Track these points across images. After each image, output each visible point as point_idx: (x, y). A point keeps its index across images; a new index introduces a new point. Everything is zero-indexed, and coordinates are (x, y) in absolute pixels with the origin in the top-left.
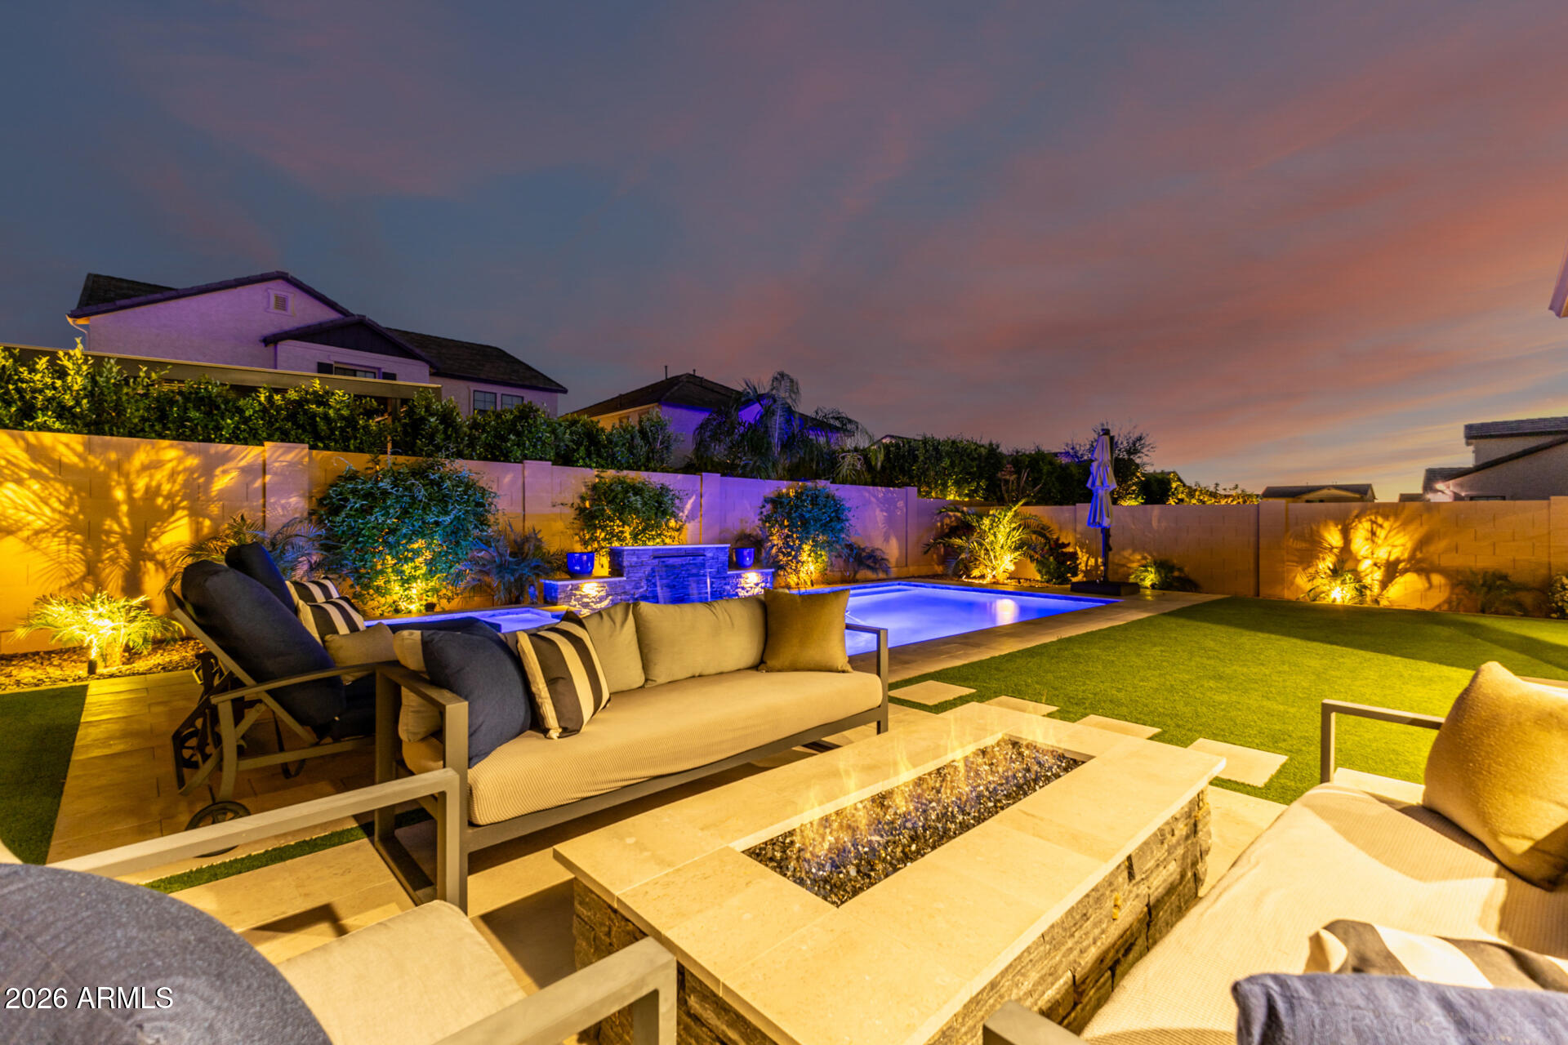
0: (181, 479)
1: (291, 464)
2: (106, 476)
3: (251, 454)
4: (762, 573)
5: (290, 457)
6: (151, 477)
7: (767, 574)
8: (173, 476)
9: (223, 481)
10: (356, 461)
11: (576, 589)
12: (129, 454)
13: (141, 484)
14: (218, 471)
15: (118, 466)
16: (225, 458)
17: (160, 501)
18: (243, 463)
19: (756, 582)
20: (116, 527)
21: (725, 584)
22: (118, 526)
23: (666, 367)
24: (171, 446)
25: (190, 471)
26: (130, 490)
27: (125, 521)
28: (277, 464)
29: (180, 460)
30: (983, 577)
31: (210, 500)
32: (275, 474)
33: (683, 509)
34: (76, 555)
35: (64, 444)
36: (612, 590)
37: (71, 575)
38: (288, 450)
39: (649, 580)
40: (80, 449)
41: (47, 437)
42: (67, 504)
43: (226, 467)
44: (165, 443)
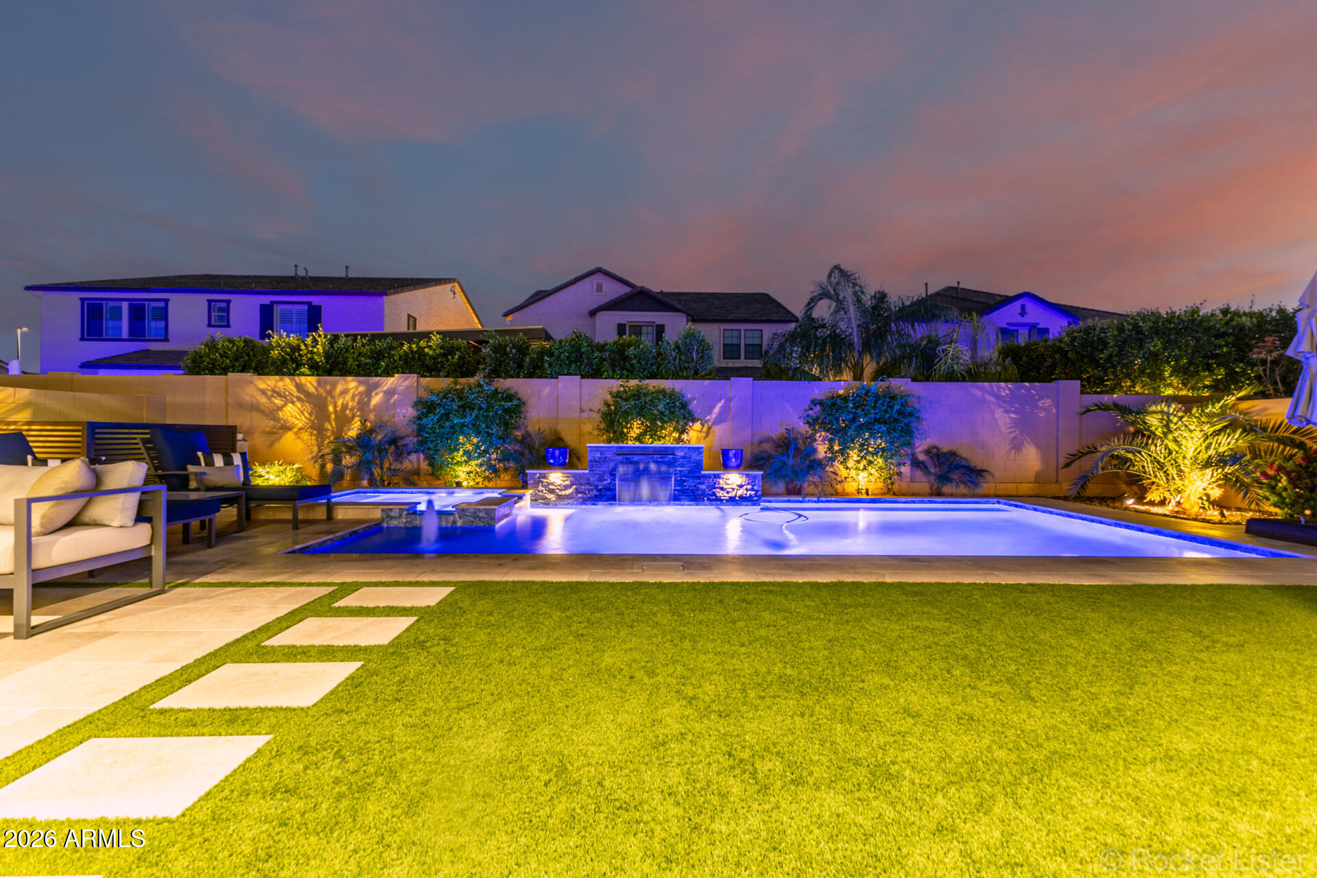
0: (357, 399)
1: (408, 388)
2: (325, 399)
3: (390, 382)
4: (748, 476)
5: (407, 383)
6: (344, 398)
7: (755, 477)
8: (354, 396)
9: (376, 400)
10: (441, 383)
11: (543, 478)
12: (334, 386)
13: (340, 402)
14: (373, 394)
15: (330, 393)
16: (376, 386)
17: (348, 412)
18: (385, 388)
19: (740, 483)
20: (330, 427)
21: (700, 483)
22: (330, 426)
23: (926, 284)
24: (353, 380)
25: (361, 394)
26: (335, 406)
27: (333, 423)
28: (400, 388)
29: (357, 388)
30: (1163, 503)
31: (370, 411)
32: (399, 394)
33: (710, 413)
34: (314, 442)
35: (310, 382)
36: (577, 480)
37: (312, 453)
38: (406, 379)
39: (613, 474)
40: (315, 384)
41: (303, 379)
42: (310, 414)
43: (377, 391)
44: (350, 378)
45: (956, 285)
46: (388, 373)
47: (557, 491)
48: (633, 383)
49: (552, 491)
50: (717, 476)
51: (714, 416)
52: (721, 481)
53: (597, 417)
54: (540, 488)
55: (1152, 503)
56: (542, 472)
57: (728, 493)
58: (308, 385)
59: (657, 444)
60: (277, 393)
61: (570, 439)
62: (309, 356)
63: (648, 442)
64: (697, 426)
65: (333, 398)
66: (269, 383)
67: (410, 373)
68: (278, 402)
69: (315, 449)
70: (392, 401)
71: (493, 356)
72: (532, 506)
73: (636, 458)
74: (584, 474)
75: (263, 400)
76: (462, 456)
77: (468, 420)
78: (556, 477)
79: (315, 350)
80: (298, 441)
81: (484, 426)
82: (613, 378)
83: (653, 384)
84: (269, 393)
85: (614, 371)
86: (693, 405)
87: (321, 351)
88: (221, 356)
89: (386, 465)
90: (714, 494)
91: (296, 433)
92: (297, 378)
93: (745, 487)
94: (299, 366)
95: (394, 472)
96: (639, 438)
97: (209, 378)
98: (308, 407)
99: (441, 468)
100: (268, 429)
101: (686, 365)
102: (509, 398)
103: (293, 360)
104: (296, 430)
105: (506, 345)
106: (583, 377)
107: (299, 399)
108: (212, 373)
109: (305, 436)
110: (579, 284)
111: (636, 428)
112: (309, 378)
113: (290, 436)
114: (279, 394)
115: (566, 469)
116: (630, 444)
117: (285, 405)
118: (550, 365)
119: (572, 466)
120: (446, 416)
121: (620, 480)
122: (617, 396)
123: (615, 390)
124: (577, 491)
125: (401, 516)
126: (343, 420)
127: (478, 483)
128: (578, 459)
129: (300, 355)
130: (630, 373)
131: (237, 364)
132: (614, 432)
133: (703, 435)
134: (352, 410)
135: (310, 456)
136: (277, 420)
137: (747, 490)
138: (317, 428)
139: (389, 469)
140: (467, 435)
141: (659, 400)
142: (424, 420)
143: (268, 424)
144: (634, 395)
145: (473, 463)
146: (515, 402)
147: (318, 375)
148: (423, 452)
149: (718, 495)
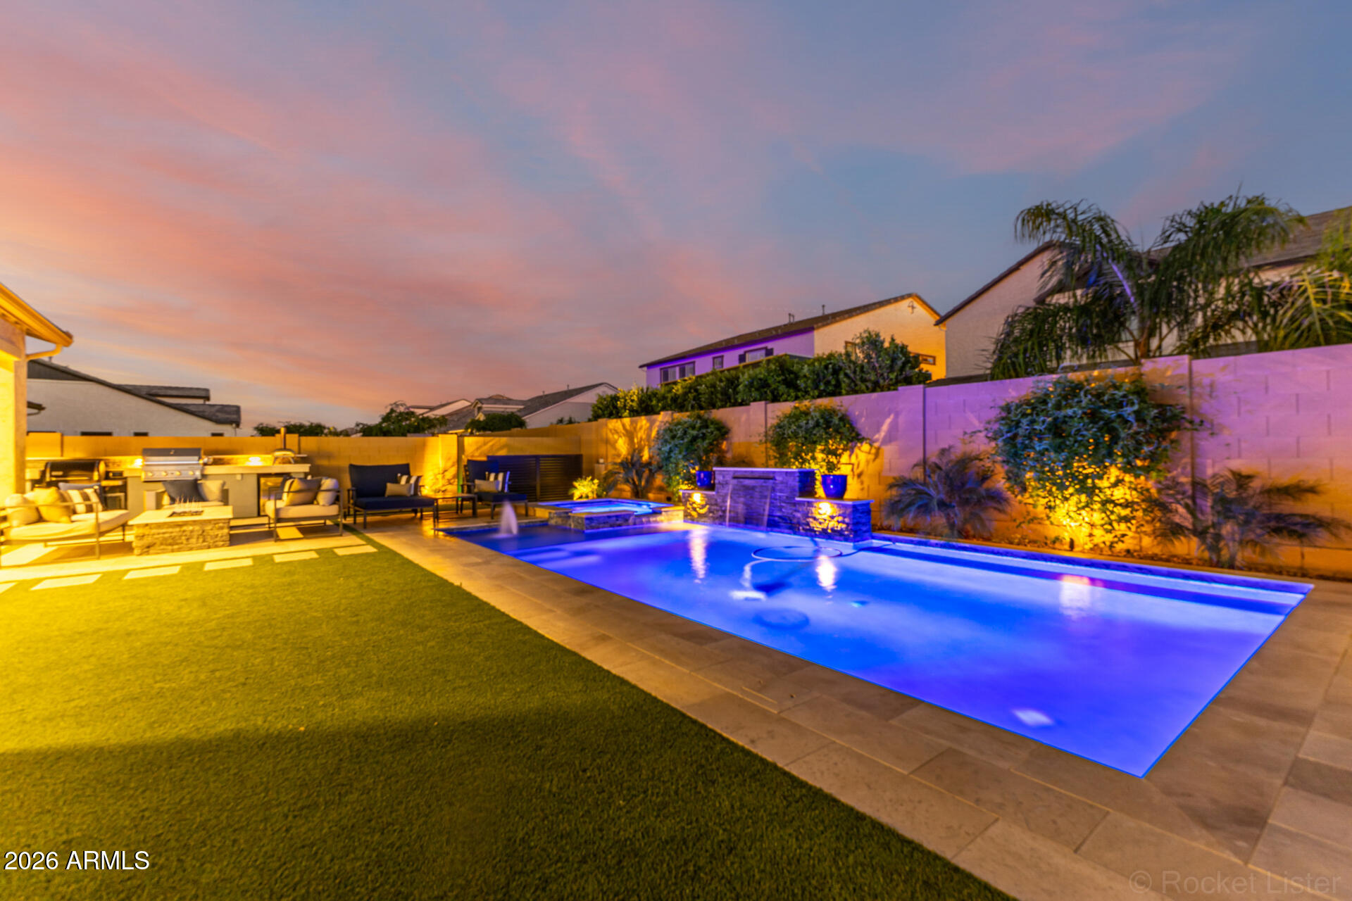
0: (647, 432)
1: (667, 422)
2: (633, 433)
3: (659, 418)
4: (839, 505)
5: (666, 418)
6: (641, 432)
7: (846, 508)
8: (645, 430)
9: (654, 432)
11: (690, 497)
12: (637, 424)
13: (640, 435)
14: (652, 428)
15: (635, 429)
16: (654, 421)
18: (657, 423)
19: (830, 515)
21: (796, 511)
25: (648, 429)
26: (637, 439)
28: (664, 421)
29: (646, 424)
31: (652, 440)
32: (664, 426)
33: (878, 431)
36: (709, 501)
38: (666, 414)
42: (628, 445)
43: (655, 425)
44: (645, 418)
46: (657, 411)
47: (697, 509)
48: (804, 404)
49: (694, 509)
50: (810, 504)
51: (882, 434)
52: (813, 509)
54: (688, 506)
57: (820, 523)
58: (628, 424)
60: (615, 430)
62: (631, 403)
64: (866, 447)
65: (637, 432)
66: (614, 424)
67: (671, 410)
68: (616, 437)
70: (660, 431)
72: (684, 521)
74: (713, 495)
75: (609, 435)
78: (699, 497)
79: (634, 398)
82: (788, 400)
83: (827, 403)
85: (789, 394)
86: (862, 424)
88: (604, 407)
90: (808, 524)
92: (624, 420)
93: (836, 519)
94: (626, 411)
98: (627, 439)
104: (623, 456)
106: (770, 401)
107: (623, 434)
112: (628, 420)
114: (616, 432)
117: (619, 439)
122: (791, 417)
123: (788, 413)
124: (710, 511)
126: (641, 449)
129: (626, 403)
133: (872, 457)
134: (644, 440)
136: (615, 449)
137: (839, 522)
146: (724, 429)
147: (632, 416)
149: (812, 525)
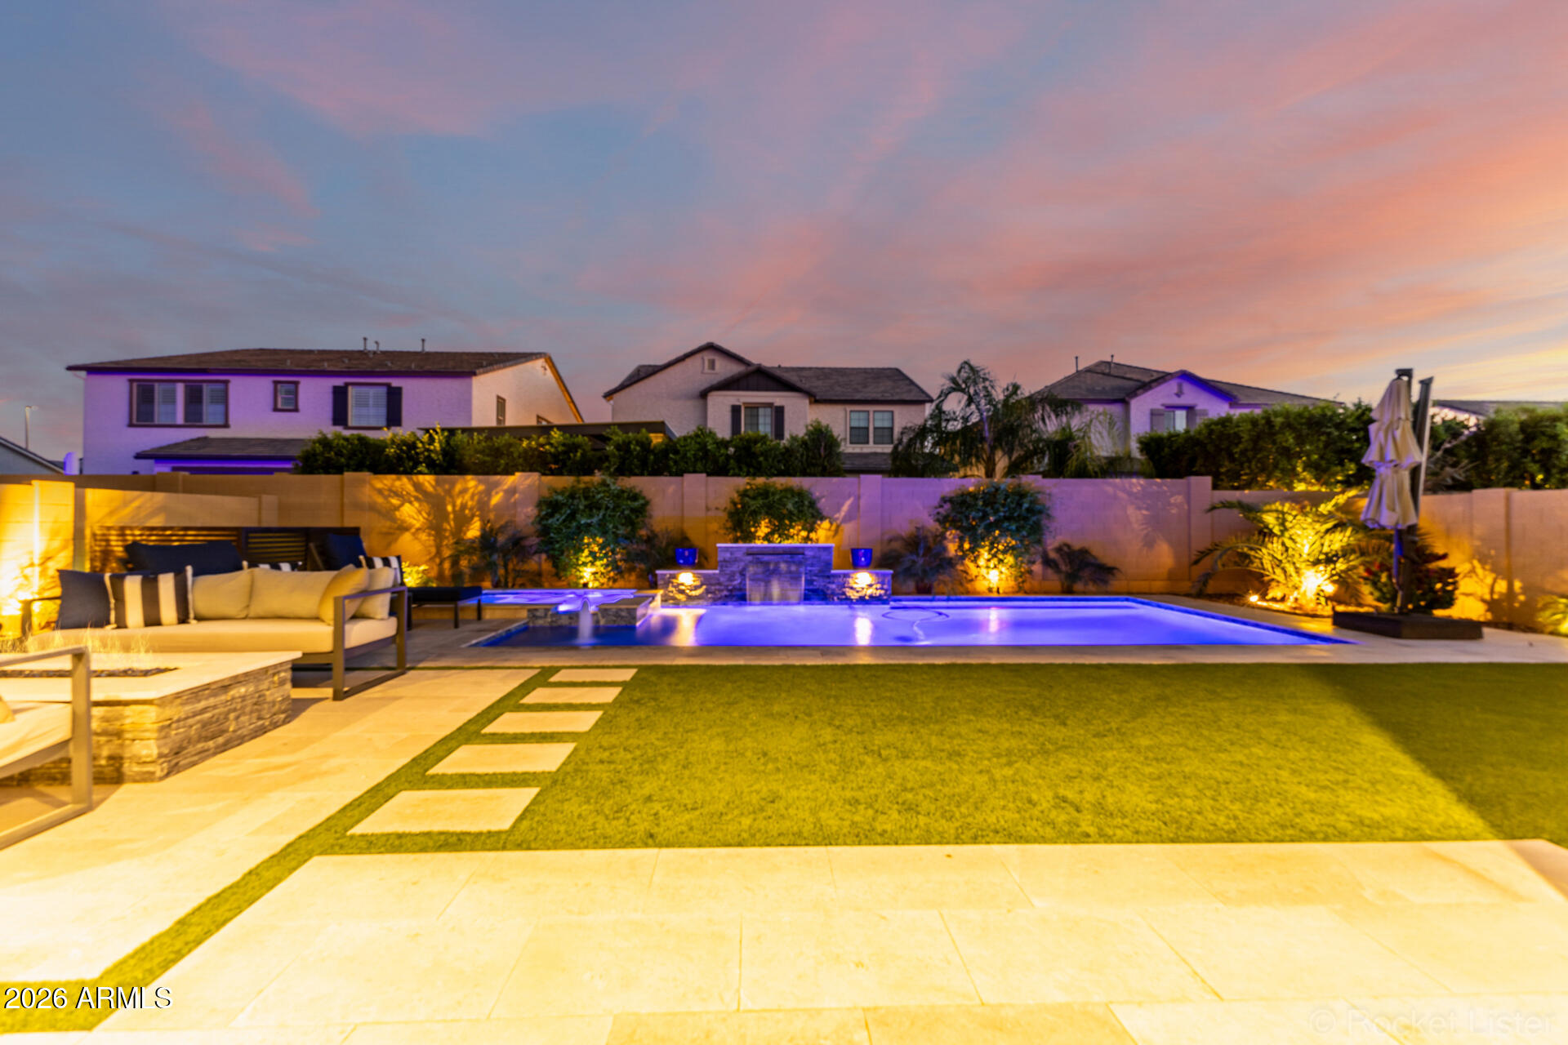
0: (476, 498)
1: (529, 486)
2: (444, 498)
3: (510, 480)
5: (528, 482)
6: (463, 497)
7: (884, 575)
8: (473, 496)
9: (496, 499)
10: (565, 481)
11: (673, 578)
12: (453, 485)
13: (459, 502)
14: (493, 493)
15: (448, 492)
16: (497, 485)
17: (467, 512)
18: (505, 487)
19: (869, 583)
20: (448, 527)
21: (829, 583)
24: (472, 479)
25: (480, 493)
26: (454, 506)
27: (452, 523)
28: (522, 487)
29: (476, 486)
31: (490, 511)
32: (521, 493)
33: (839, 510)
34: (432, 543)
35: (427, 480)
36: (706, 581)
37: (430, 553)
38: (529, 477)
39: (742, 574)
40: (433, 483)
41: (421, 478)
42: (429, 514)
43: (498, 489)
44: (469, 477)
45: (1109, 360)
46: (508, 472)
47: (688, 591)
48: (760, 481)
49: (682, 592)
50: (847, 576)
51: (843, 514)
52: (850, 580)
53: (724, 516)
54: (671, 588)
55: (1274, 600)
56: (672, 572)
57: (858, 592)
58: (427, 484)
59: (787, 543)
60: (394, 492)
61: (696, 538)
62: (426, 454)
63: (778, 542)
64: (826, 524)
65: (451, 496)
66: (385, 482)
67: (531, 471)
68: (395, 501)
69: (433, 550)
70: (512, 500)
71: (617, 453)
72: (663, 607)
73: (766, 558)
74: (714, 574)
75: (380, 500)
76: (587, 557)
77: (595, 520)
78: (686, 578)
79: (432, 447)
80: (416, 541)
81: (611, 526)
82: (739, 475)
83: (780, 482)
84: (386, 493)
85: (740, 469)
86: (822, 504)
87: (438, 448)
88: (336, 454)
89: (511, 566)
90: (844, 593)
91: (414, 534)
92: (414, 477)
93: (874, 587)
94: (417, 463)
95: (519, 573)
96: (767, 538)
97: (323, 477)
98: (426, 507)
99: (565, 570)
100: (384, 530)
101: (814, 461)
102: (635, 497)
103: (410, 458)
104: (413, 530)
105: (630, 443)
106: (709, 475)
107: (417, 499)
108: (327, 472)
109: (423, 536)
110: (688, 361)
111: (763, 529)
112: (428, 477)
113: (407, 536)
114: (397, 494)
115: (696, 569)
116: (759, 543)
117: (402, 505)
118: (676, 462)
119: (701, 566)
120: (572, 516)
121: (751, 580)
122: (744, 494)
123: (742, 489)
124: (707, 591)
125: (546, 615)
126: (463, 521)
127: (603, 584)
128: (706, 558)
129: (417, 454)
130: (758, 471)
131: (352, 463)
132: (742, 532)
133: (831, 533)
134: (471, 509)
135: (428, 557)
136: (394, 520)
137: (877, 589)
138: (435, 527)
139: (514, 570)
140: (593, 536)
141: (787, 498)
142: (550, 521)
143: (386, 524)
144: (761, 494)
145: (598, 563)
146: (642, 502)
147: (436, 473)
148: (546, 552)
149: (848, 594)
